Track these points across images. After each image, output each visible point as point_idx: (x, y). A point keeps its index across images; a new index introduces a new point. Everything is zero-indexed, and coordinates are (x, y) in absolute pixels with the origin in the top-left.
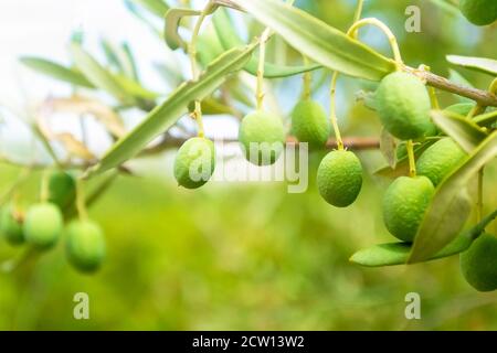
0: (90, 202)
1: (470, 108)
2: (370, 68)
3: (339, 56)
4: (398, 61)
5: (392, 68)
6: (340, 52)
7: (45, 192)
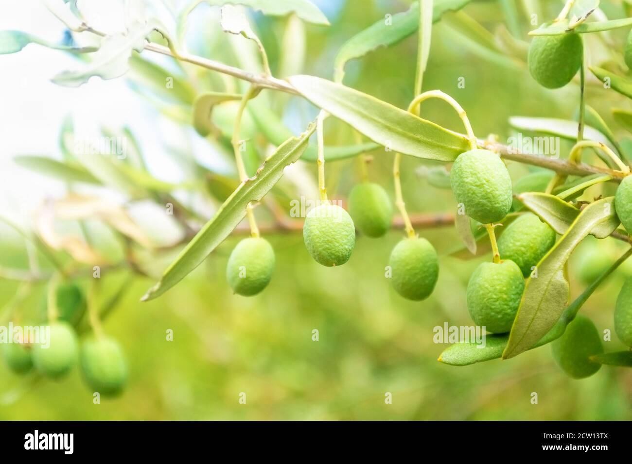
0: (104, 315)
1: (549, 179)
2: (442, 147)
3: (410, 138)
4: (471, 136)
5: (466, 145)
6: (411, 135)
7: (53, 311)
